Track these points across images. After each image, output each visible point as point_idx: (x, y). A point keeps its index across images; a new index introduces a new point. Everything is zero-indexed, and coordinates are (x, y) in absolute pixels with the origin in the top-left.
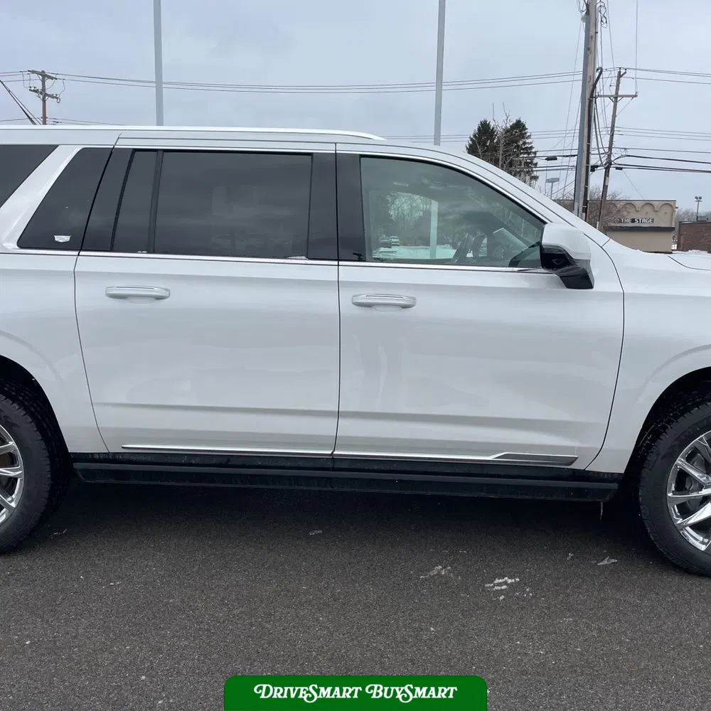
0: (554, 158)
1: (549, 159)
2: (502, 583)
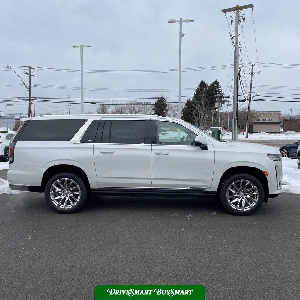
2: (189, 216)
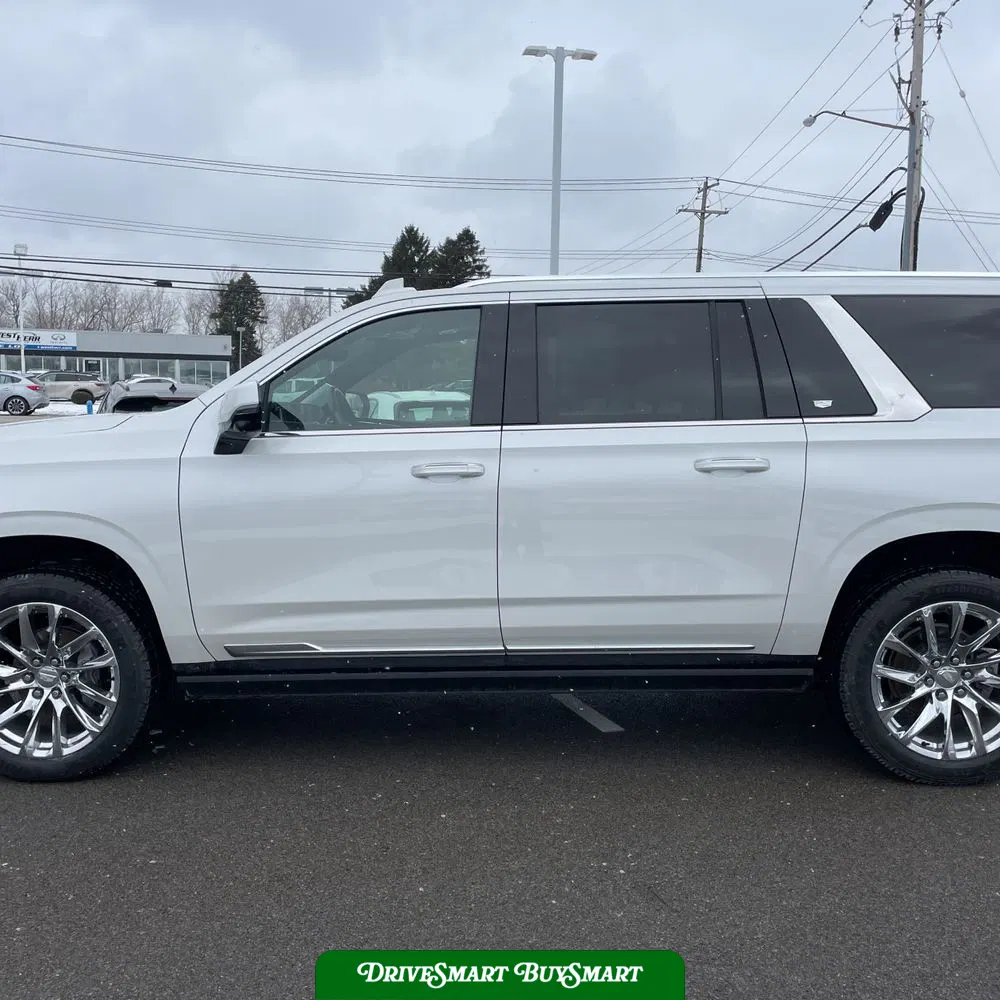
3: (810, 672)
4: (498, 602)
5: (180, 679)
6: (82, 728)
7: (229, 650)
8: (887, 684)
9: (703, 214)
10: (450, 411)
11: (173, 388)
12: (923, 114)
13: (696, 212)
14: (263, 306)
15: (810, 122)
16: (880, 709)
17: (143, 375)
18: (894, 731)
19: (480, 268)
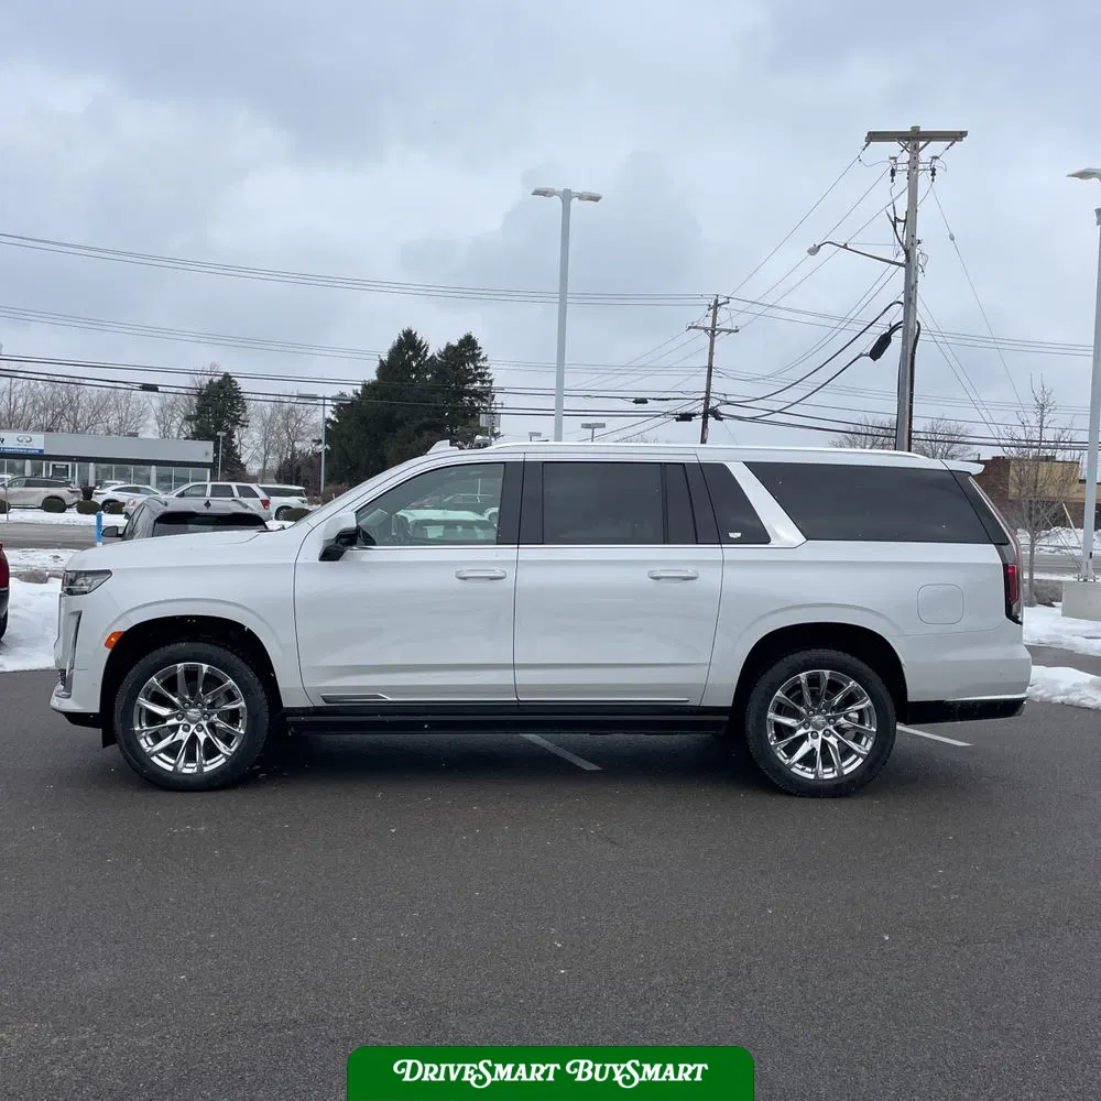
0: (644, 401)
1: (637, 401)
3: (727, 718)
4: (514, 666)
5: (289, 719)
6: (219, 752)
7: (323, 698)
8: (779, 727)
9: (713, 332)
10: (460, 529)
11: (208, 504)
12: (917, 251)
13: (706, 330)
14: (244, 409)
15: (814, 251)
16: (772, 743)
17: (119, 482)
18: (782, 759)
19: (482, 375)
